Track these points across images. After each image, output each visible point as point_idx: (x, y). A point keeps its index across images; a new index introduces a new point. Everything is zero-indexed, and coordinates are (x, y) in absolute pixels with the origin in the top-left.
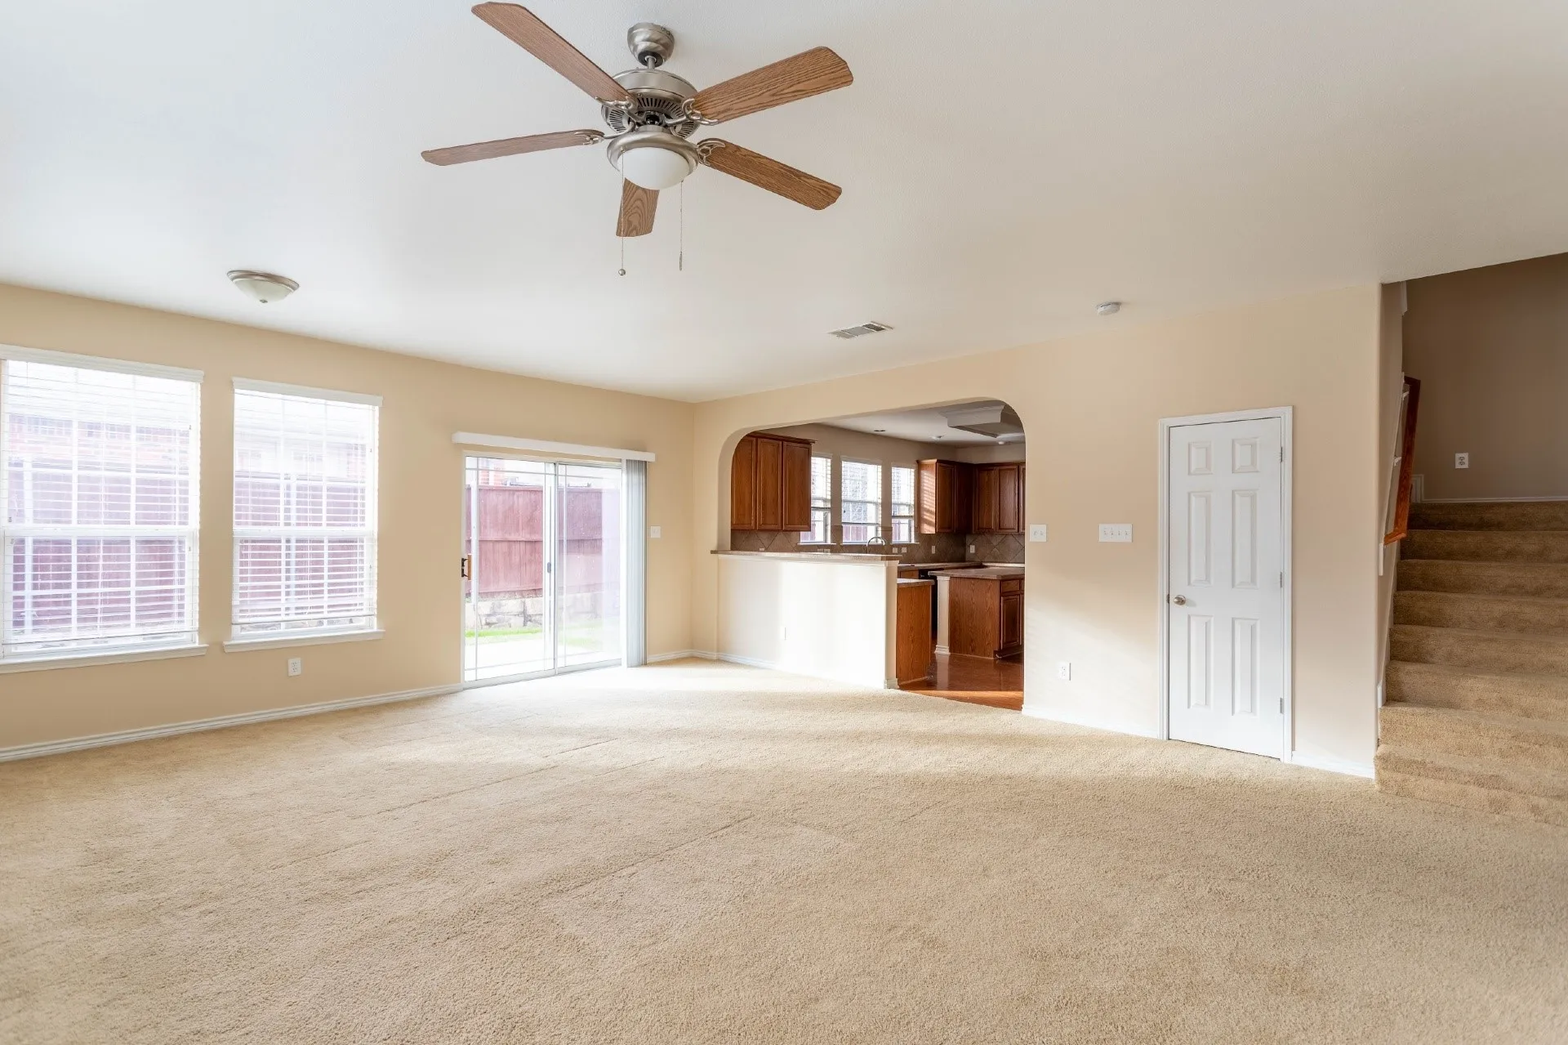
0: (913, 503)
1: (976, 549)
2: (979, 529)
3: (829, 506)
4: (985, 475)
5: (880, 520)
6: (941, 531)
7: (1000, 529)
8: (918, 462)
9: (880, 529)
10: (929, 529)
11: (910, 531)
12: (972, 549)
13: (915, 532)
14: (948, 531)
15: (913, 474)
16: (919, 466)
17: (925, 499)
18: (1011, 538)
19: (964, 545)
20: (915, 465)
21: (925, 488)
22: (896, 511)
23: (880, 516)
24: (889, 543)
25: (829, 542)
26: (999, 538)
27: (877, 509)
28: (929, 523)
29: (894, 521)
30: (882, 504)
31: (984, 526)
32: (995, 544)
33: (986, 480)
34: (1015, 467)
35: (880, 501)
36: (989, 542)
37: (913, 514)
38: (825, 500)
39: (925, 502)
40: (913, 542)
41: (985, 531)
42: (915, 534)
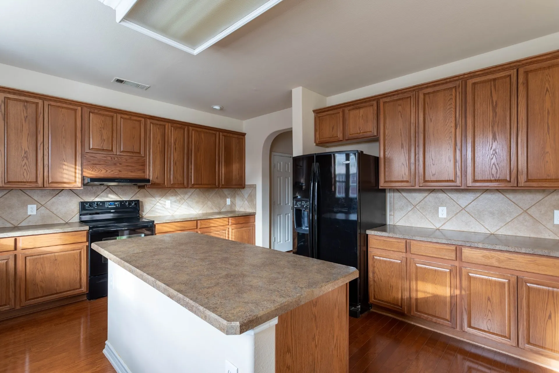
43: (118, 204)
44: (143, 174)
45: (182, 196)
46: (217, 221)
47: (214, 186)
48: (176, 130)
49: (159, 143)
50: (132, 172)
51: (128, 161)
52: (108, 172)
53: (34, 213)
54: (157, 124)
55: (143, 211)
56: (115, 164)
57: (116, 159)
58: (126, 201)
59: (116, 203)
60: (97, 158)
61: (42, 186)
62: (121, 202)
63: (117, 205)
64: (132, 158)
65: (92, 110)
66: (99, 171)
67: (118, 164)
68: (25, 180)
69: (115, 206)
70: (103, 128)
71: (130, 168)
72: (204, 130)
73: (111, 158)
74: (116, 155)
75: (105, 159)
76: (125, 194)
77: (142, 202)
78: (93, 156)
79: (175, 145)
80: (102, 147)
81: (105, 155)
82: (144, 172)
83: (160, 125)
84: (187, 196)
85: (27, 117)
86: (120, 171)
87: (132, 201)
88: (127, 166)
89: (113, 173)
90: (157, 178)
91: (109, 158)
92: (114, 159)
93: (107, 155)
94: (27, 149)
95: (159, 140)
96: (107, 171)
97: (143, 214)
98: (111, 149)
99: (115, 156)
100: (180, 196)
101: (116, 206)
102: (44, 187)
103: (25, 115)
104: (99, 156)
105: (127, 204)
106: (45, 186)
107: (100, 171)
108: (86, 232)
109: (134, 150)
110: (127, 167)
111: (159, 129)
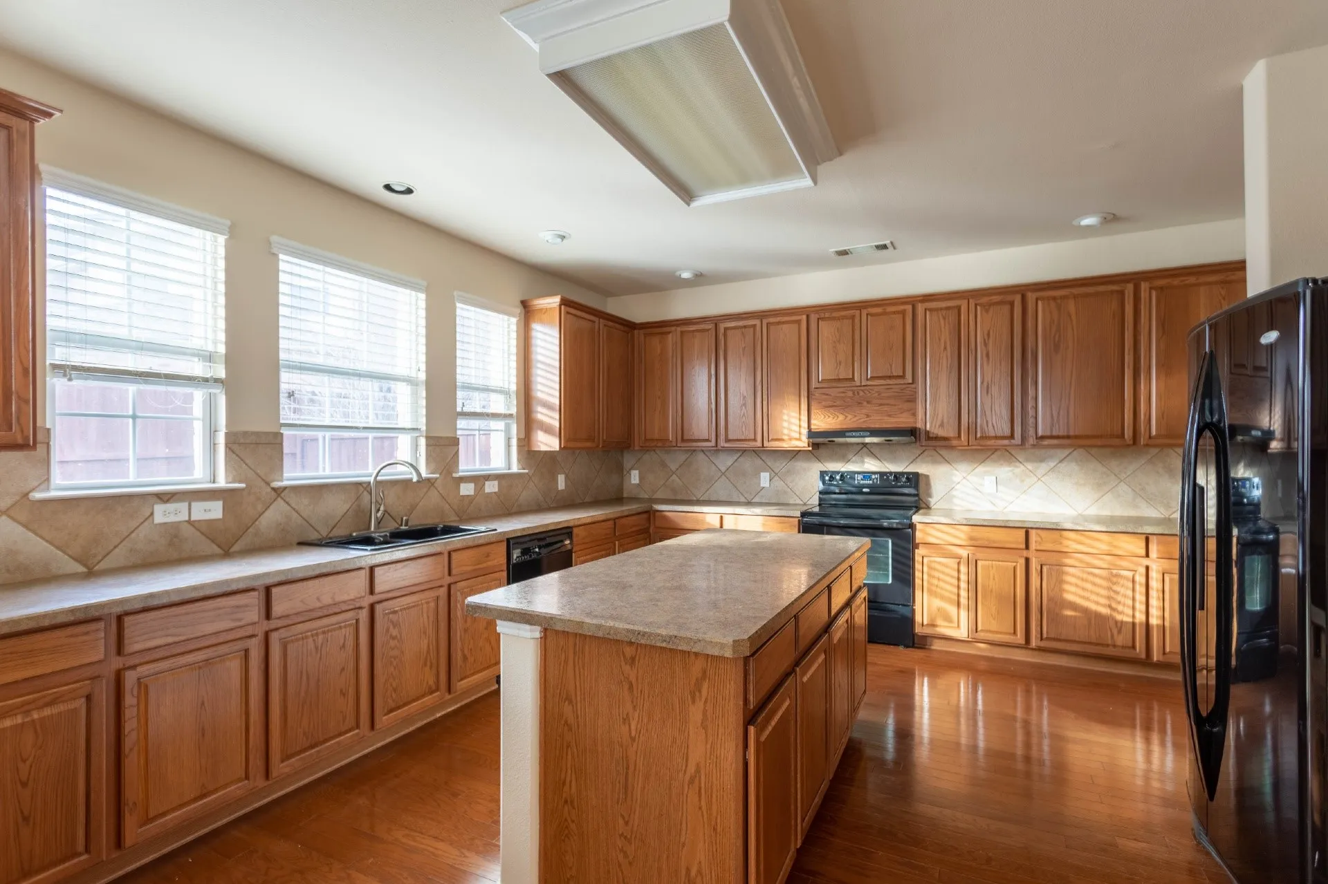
0: (514, 387)
1: (641, 478)
2: (646, 440)
3: (221, 373)
4: (655, 342)
5: (424, 420)
6: (571, 445)
7: (683, 440)
8: (525, 304)
9: (423, 441)
10: (547, 442)
11: (509, 446)
12: (635, 477)
13: (519, 446)
14: (588, 444)
15: (514, 327)
16: (527, 312)
17: (539, 379)
18: (701, 456)
19: (620, 471)
20: (519, 310)
21: (540, 358)
22: (467, 401)
23: (424, 411)
24: (450, 473)
25: (222, 482)
26: (682, 457)
27: (415, 394)
28: (548, 430)
29: (461, 423)
30: (429, 384)
31: (656, 436)
32: (673, 467)
33: (659, 351)
34: (711, 326)
35: (422, 376)
36: (664, 465)
37: (514, 411)
38: (210, 358)
39: (539, 387)
40: (515, 469)
41: (660, 444)
42: (519, 452)
43: (877, 479)
44: (912, 420)
45: (1030, 466)
46: (1098, 540)
47: (1117, 441)
48: (987, 311)
49: (945, 348)
50: (889, 416)
51: (883, 395)
52: (848, 418)
53: (767, 485)
54: (941, 309)
55: (930, 495)
56: (859, 403)
57: (861, 393)
58: (891, 473)
59: (873, 477)
60: (830, 395)
61: (761, 446)
62: (882, 474)
63: (875, 481)
64: (891, 388)
65: (822, 315)
66: (833, 418)
67: (865, 403)
68: (743, 438)
69: (871, 482)
70: (839, 342)
71: (886, 408)
72: (1076, 291)
73: (854, 393)
74: (861, 386)
75: (843, 395)
76: (893, 460)
77: (927, 477)
78: (827, 393)
79: (986, 344)
80: (838, 375)
81: (842, 390)
82: (914, 414)
83: (948, 308)
84: (1044, 467)
85: (745, 347)
86: (868, 416)
87: (902, 474)
88: (881, 405)
89: (857, 420)
90: (942, 425)
91: (850, 394)
92: (858, 393)
93: (846, 388)
94: (745, 394)
95: (945, 343)
96: (846, 417)
97: (929, 502)
98: (851, 377)
99: (859, 388)
100: (1022, 466)
101: (873, 481)
102: (763, 446)
103: (743, 346)
104: (833, 392)
105: (892, 478)
106: (765, 446)
107: (836, 418)
108: (797, 519)
109: (892, 372)
110: (881, 407)
111: (944, 318)
